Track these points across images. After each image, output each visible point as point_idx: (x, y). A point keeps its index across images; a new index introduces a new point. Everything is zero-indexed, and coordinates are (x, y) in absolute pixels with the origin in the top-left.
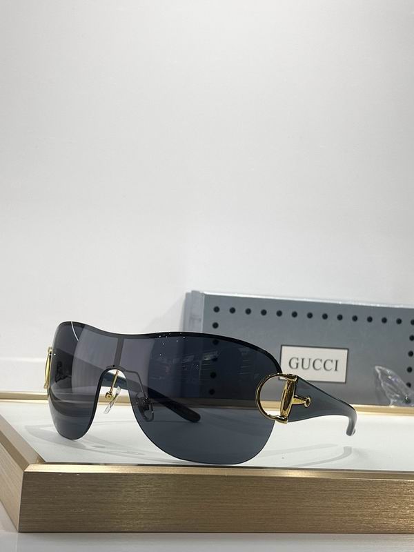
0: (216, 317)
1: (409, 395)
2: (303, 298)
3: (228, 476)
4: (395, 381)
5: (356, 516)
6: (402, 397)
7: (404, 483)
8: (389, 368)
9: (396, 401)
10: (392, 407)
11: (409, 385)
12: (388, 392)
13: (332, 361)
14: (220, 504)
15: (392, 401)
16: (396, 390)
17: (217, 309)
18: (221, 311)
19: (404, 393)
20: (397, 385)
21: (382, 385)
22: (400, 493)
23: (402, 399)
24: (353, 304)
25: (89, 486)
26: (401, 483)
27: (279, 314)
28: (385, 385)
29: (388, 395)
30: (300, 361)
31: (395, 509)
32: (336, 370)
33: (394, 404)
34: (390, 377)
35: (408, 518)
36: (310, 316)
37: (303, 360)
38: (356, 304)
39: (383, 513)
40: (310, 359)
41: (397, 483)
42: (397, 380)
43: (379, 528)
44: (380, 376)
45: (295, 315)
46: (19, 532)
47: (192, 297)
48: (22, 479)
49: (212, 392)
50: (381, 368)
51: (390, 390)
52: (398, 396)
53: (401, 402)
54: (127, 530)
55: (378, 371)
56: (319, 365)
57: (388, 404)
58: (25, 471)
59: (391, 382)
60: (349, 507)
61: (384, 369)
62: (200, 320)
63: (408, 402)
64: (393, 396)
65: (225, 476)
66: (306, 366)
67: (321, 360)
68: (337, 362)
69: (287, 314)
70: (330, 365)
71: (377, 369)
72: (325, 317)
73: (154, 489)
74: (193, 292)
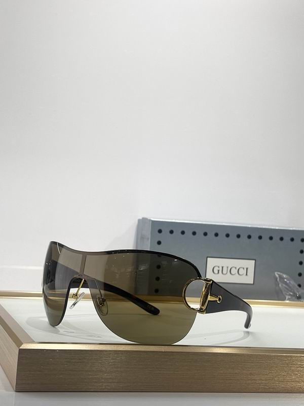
0: (159, 237)
1: (300, 293)
2: (222, 223)
3: (164, 352)
4: (290, 283)
5: (256, 380)
6: (295, 295)
7: (291, 357)
8: (285, 273)
9: (290, 297)
10: (288, 301)
11: (300, 286)
12: (285, 291)
13: (244, 268)
14: (160, 372)
15: (287, 297)
16: (290, 289)
17: (160, 231)
18: (163, 232)
19: (296, 291)
20: (291, 285)
21: (280, 285)
22: (287, 364)
23: (294, 296)
24: (259, 227)
25: (66, 359)
26: (288, 357)
27: (205, 234)
28: (282, 285)
29: (284, 293)
30: (221, 269)
31: (284, 375)
32: (247, 275)
33: (289, 299)
34: (285, 280)
35: (294, 381)
36: (228, 236)
37: (222, 267)
38: (261, 227)
39: (276, 379)
40: (227, 267)
41: (286, 356)
42: (291, 282)
43: (273, 388)
44: (278, 280)
45: (216, 235)
46: (16, 392)
47: (142, 222)
48: (18, 353)
49: (157, 291)
50: (279, 273)
51: (286, 290)
52: (291, 293)
53: (294, 298)
54: (92, 390)
55: (277, 276)
56: (234, 271)
57: (284, 299)
58: (20, 348)
59: (286, 283)
60: (251, 374)
61: (281, 274)
62: (148, 239)
63: (299, 298)
64: (288, 294)
65: (162, 352)
66: (225, 272)
67: (236, 268)
68: (247, 269)
69: (211, 235)
70: (242, 272)
71: (277, 274)
72: (238, 236)
73: (112, 361)
74: (143, 218)
